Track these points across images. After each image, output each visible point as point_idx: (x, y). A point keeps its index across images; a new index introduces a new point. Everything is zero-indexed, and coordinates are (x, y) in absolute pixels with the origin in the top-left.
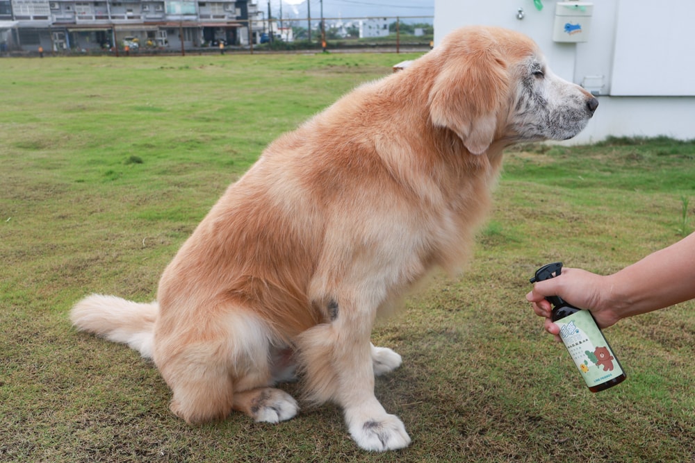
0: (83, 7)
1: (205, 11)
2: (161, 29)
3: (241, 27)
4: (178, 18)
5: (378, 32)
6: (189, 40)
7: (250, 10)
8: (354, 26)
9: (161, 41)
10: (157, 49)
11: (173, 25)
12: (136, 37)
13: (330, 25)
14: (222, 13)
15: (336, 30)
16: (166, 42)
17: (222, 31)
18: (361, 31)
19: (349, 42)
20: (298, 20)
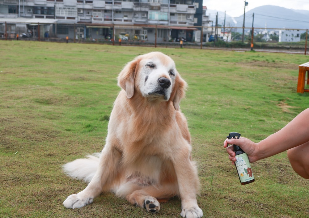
0: (97, 13)
1: (174, 19)
2: (144, 29)
3: (196, 30)
4: (156, 22)
5: (292, 39)
6: (161, 37)
7: (204, 19)
8: (275, 34)
9: (143, 36)
10: (140, 42)
11: (151, 27)
12: (128, 33)
13: (258, 32)
14: (185, 20)
15: (262, 36)
16: (146, 37)
17: (183, 32)
18: (280, 37)
19: (271, 44)
20: (236, 28)
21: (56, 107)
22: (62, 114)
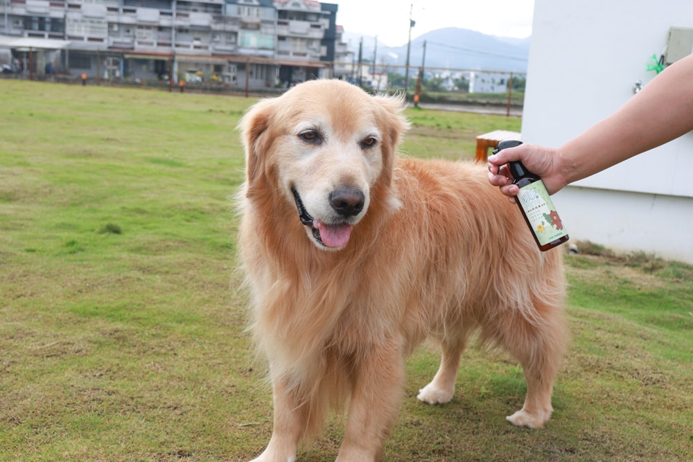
0: (145, 32)
1: (284, 46)
2: (231, 63)
3: (324, 68)
4: (252, 52)
5: (492, 88)
6: (262, 78)
7: (338, 49)
8: (463, 78)
9: (229, 77)
10: (222, 86)
11: (244, 60)
12: (201, 70)
13: (434, 74)
14: (304, 50)
15: (440, 81)
16: (234, 78)
17: (301, 71)
18: (471, 85)
19: (454, 97)
20: (396, 67)
21: (23, 207)
22: (31, 219)
